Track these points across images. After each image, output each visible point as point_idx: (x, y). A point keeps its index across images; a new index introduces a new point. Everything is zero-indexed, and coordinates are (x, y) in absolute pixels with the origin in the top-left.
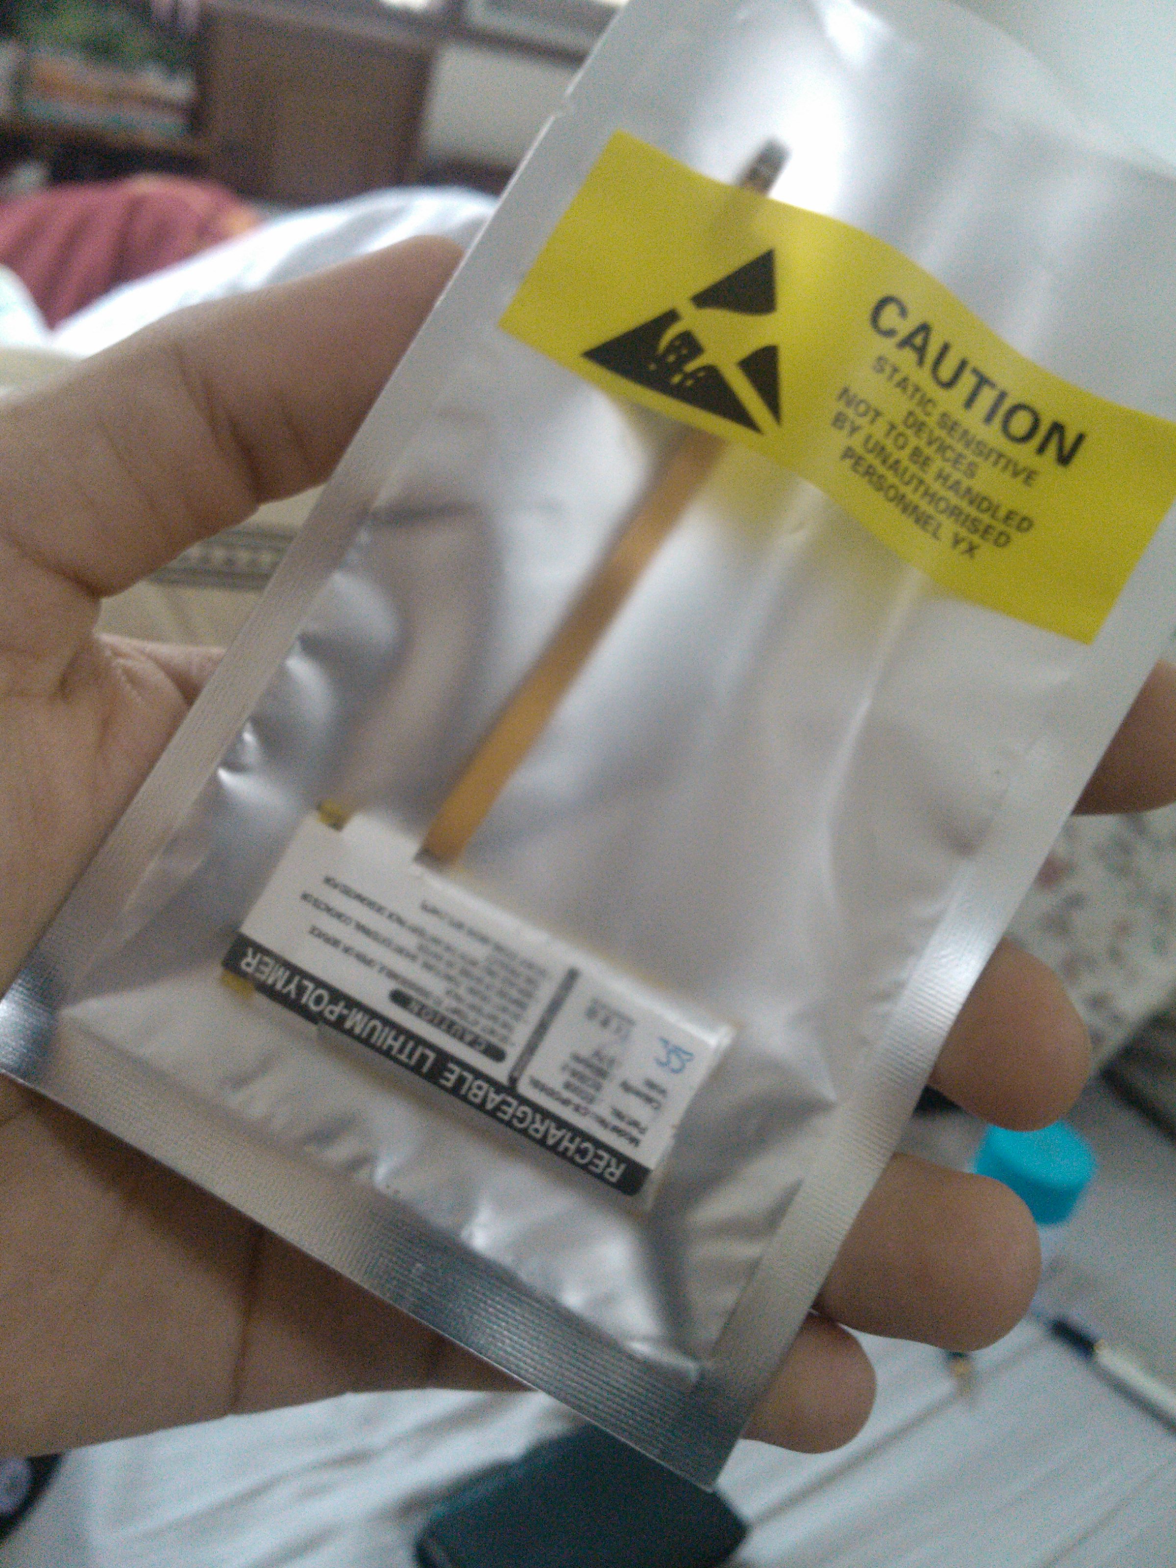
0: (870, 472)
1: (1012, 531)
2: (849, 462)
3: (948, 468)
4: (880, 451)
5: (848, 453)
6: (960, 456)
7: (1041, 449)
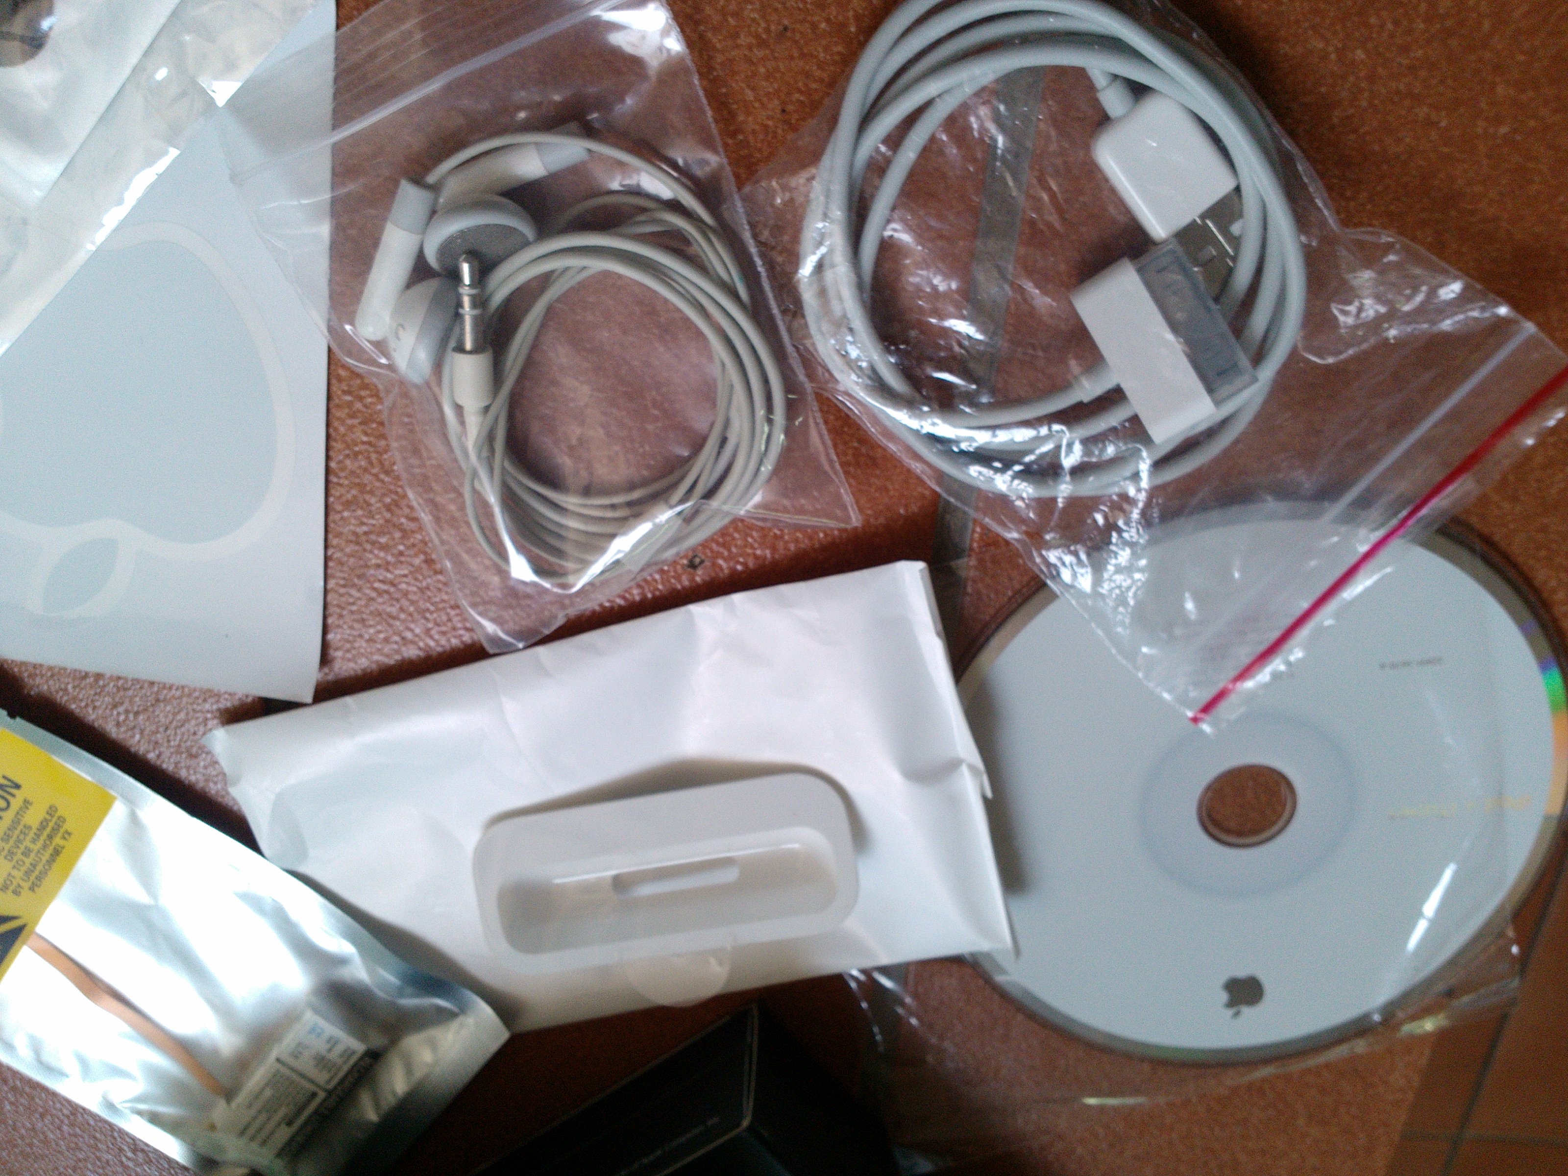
0: (39, 878)
1: (57, 815)
2: (36, 889)
3: (29, 838)
4: (28, 873)
5: (32, 889)
6: (21, 832)
7: (13, 796)
